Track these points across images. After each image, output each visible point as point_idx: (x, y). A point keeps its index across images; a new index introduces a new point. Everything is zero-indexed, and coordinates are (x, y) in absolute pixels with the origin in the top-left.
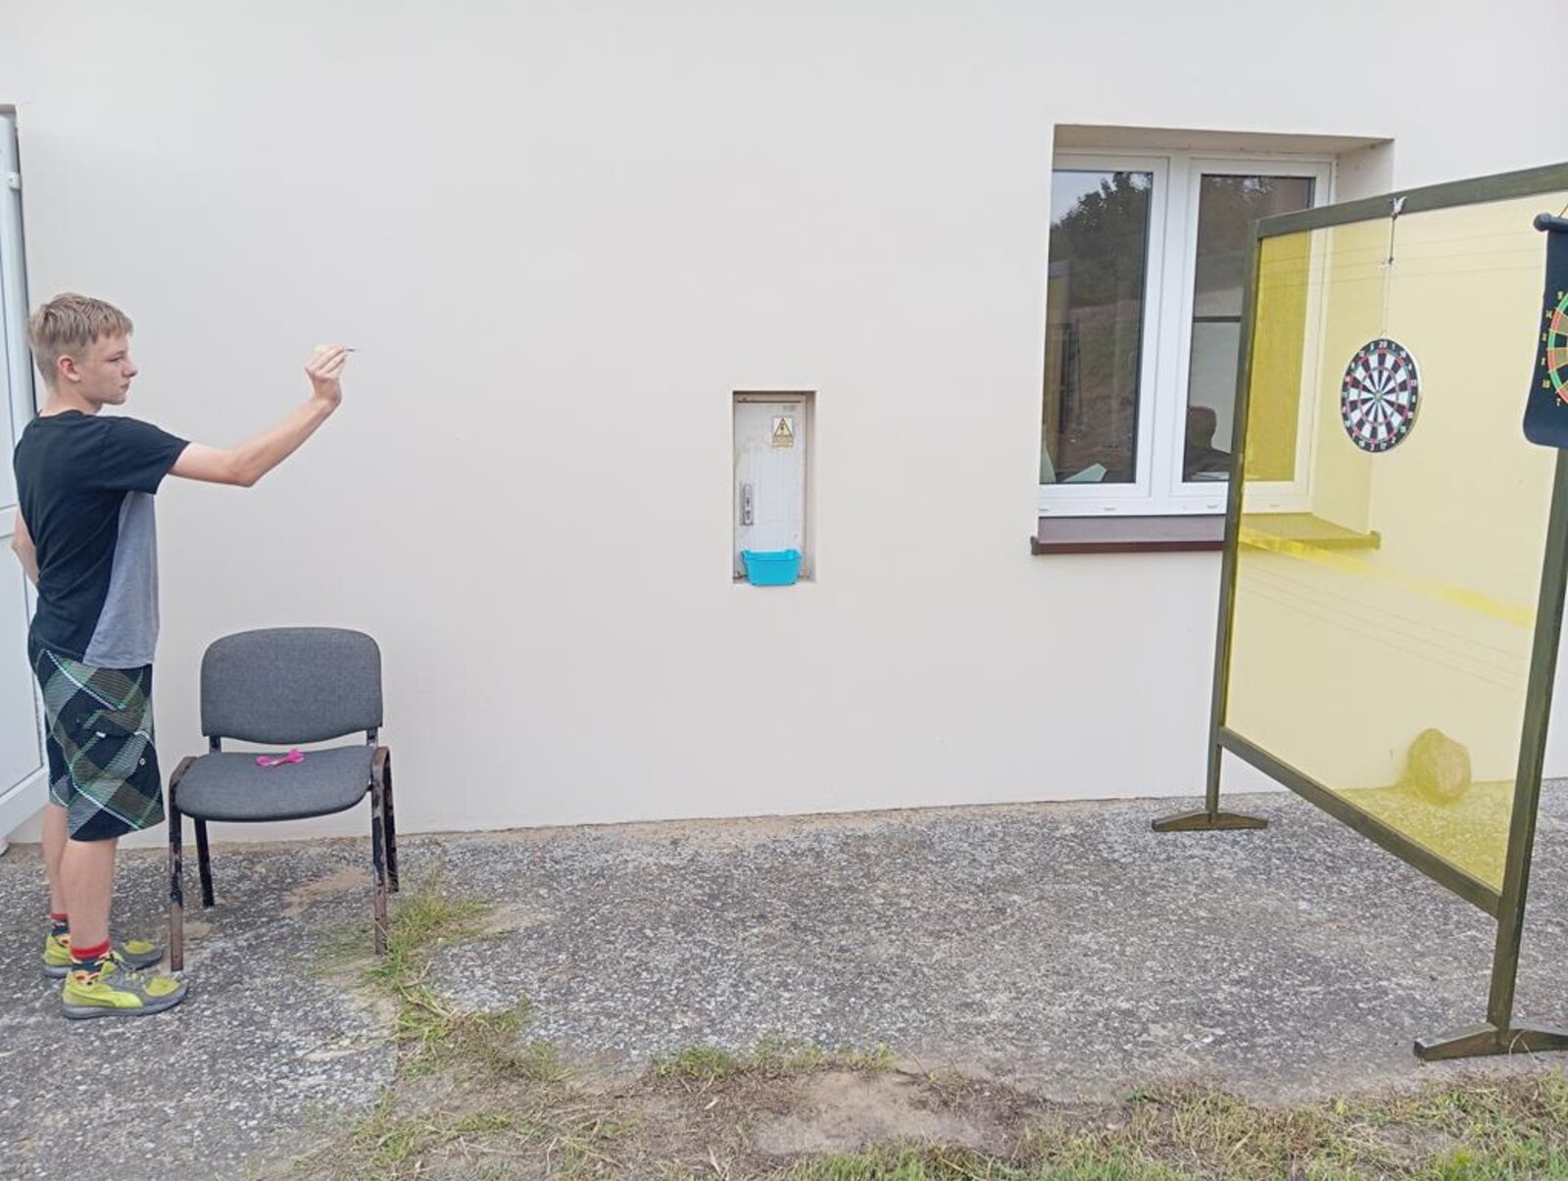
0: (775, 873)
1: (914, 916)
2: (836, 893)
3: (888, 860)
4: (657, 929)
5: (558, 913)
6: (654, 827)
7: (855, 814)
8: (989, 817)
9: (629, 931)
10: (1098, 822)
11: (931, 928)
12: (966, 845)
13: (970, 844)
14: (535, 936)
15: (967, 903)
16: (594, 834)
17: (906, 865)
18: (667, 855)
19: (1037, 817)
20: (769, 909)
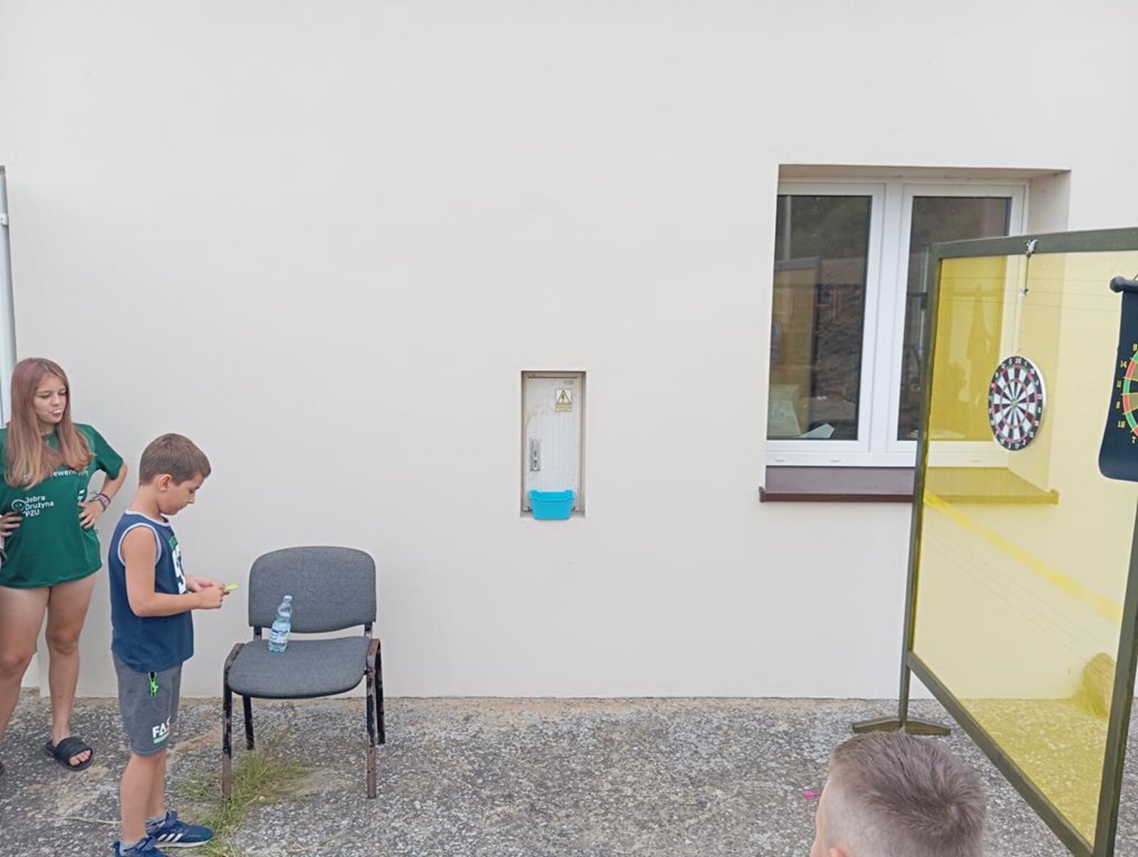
0: (534, 754)
1: (630, 805)
2: (576, 776)
3: (626, 747)
4: (425, 802)
5: (357, 780)
6: (456, 702)
7: (616, 700)
8: (722, 711)
9: (404, 801)
10: (810, 721)
11: (640, 818)
12: (695, 736)
13: (698, 736)
14: (332, 801)
15: (677, 794)
16: (410, 706)
17: (640, 752)
18: (457, 730)
19: (759, 712)
20: (517, 789)
